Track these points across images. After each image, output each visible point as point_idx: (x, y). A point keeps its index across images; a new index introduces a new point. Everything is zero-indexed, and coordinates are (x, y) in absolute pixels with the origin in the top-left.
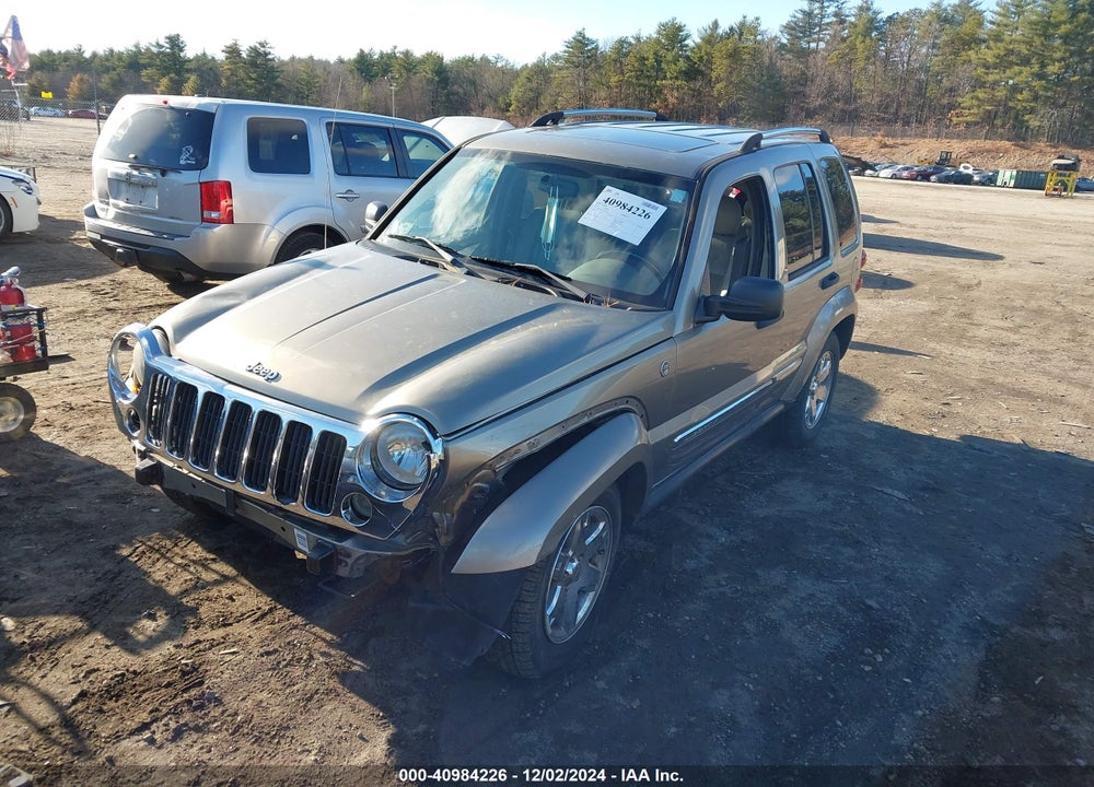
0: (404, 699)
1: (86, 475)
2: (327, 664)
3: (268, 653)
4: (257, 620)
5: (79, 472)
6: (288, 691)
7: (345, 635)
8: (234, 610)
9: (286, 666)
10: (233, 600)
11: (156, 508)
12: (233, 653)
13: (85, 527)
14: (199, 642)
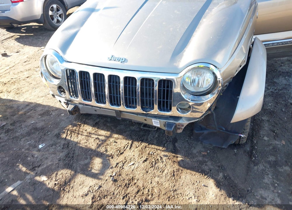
0: (206, 165)
1: (28, 108)
2: (168, 159)
3: (145, 161)
4: (130, 148)
5: (25, 107)
6: (164, 174)
7: (166, 145)
8: (120, 146)
9: (155, 164)
10: (117, 143)
11: (62, 114)
12: (133, 164)
13: (42, 129)
14: (117, 164)
